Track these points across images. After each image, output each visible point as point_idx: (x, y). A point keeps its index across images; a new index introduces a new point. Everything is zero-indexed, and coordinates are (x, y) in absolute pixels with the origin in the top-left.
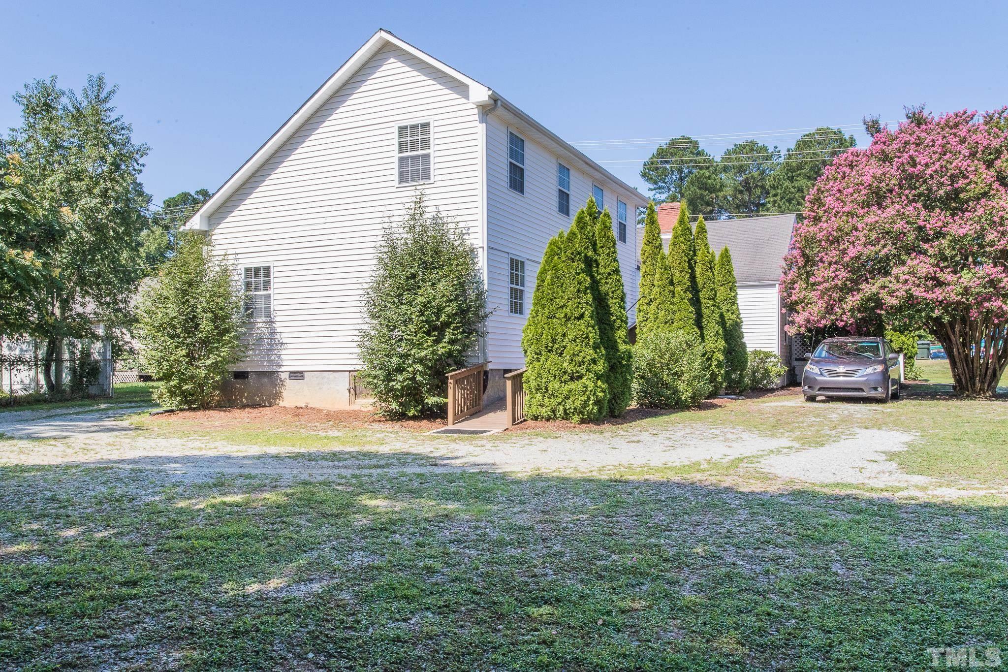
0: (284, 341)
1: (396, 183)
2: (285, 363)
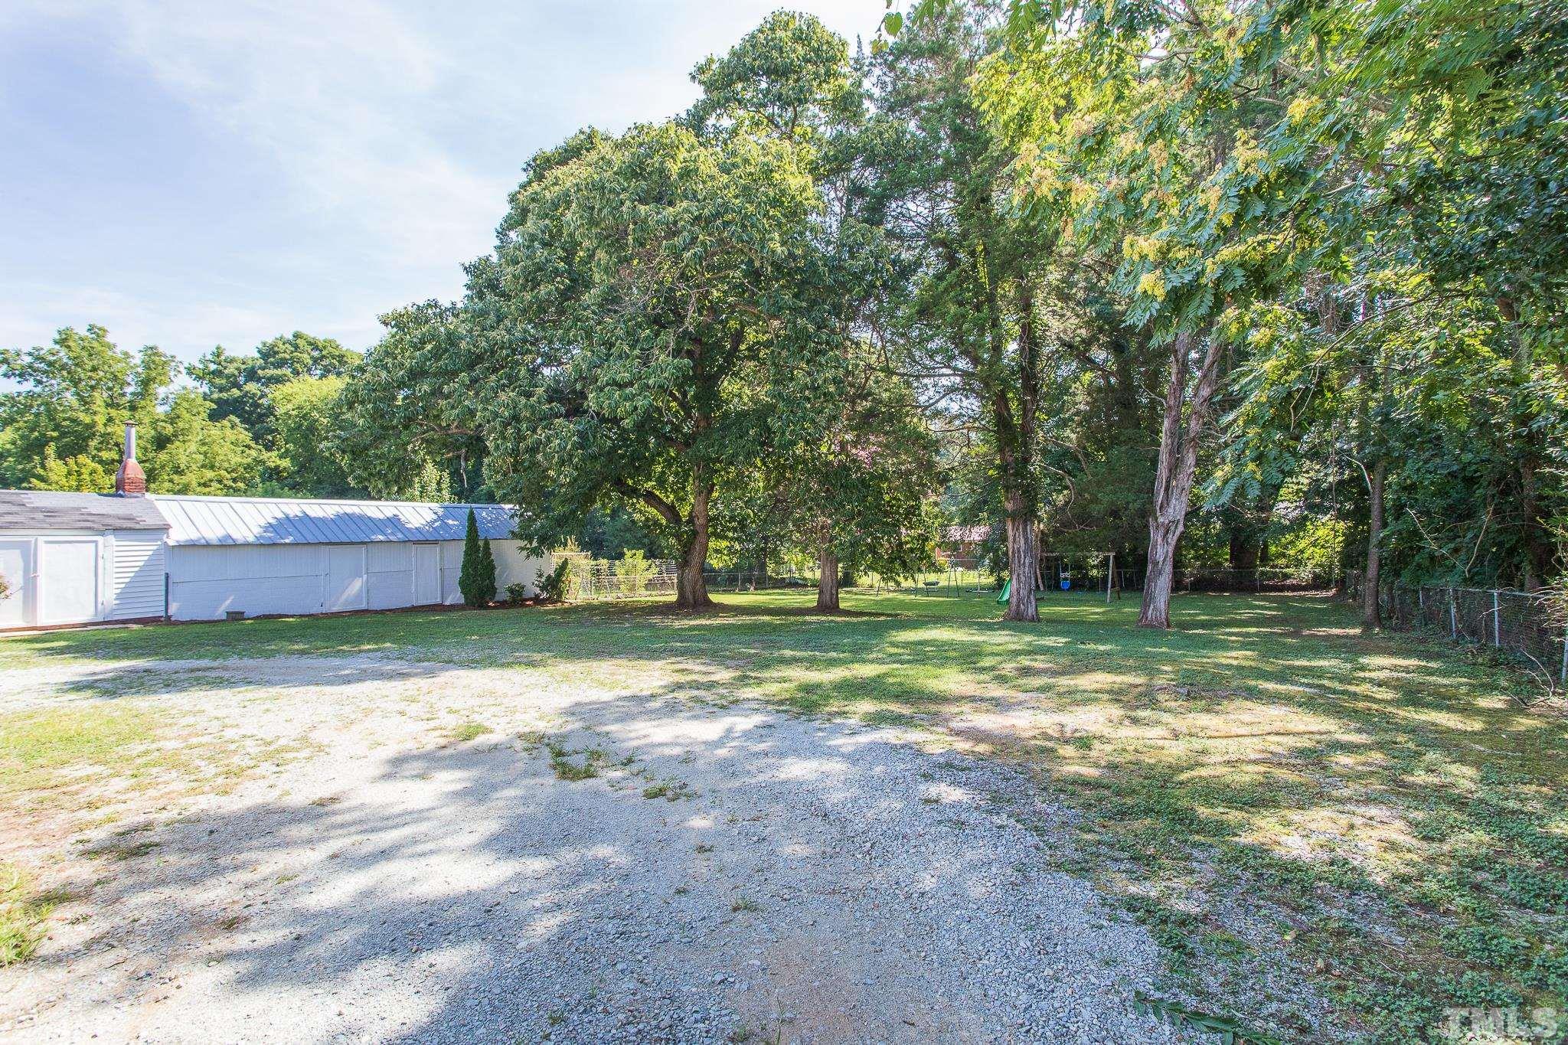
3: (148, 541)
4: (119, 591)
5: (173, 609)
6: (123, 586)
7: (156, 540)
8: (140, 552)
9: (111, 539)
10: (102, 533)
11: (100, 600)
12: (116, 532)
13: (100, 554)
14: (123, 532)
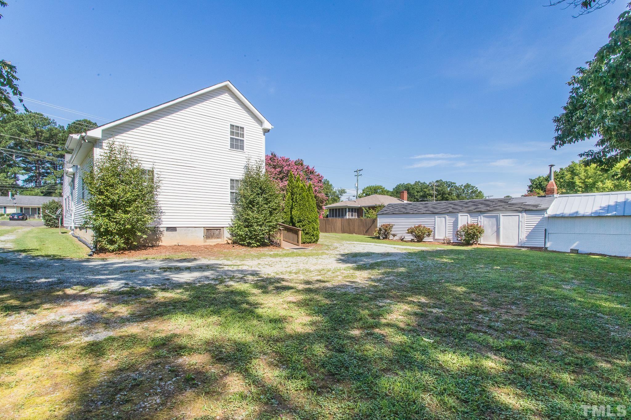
0: (163, 211)
1: (229, 147)
2: (163, 223)
3: (539, 215)
4: (527, 235)
5: (548, 245)
6: (528, 233)
7: (542, 215)
8: (535, 219)
9: (524, 214)
10: (521, 212)
11: (520, 238)
12: (526, 212)
13: (520, 220)
14: (529, 211)
